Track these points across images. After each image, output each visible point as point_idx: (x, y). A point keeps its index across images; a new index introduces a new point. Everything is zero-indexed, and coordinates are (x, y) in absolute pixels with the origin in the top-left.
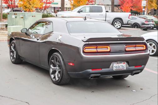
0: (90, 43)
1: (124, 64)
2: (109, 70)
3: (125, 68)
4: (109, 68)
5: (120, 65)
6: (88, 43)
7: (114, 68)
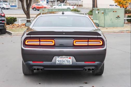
0: (31, 36)
1: (70, 58)
2: (51, 64)
3: (71, 63)
4: (51, 61)
5: (64, 59)
6: (29, 36)
7: (57, 62)
